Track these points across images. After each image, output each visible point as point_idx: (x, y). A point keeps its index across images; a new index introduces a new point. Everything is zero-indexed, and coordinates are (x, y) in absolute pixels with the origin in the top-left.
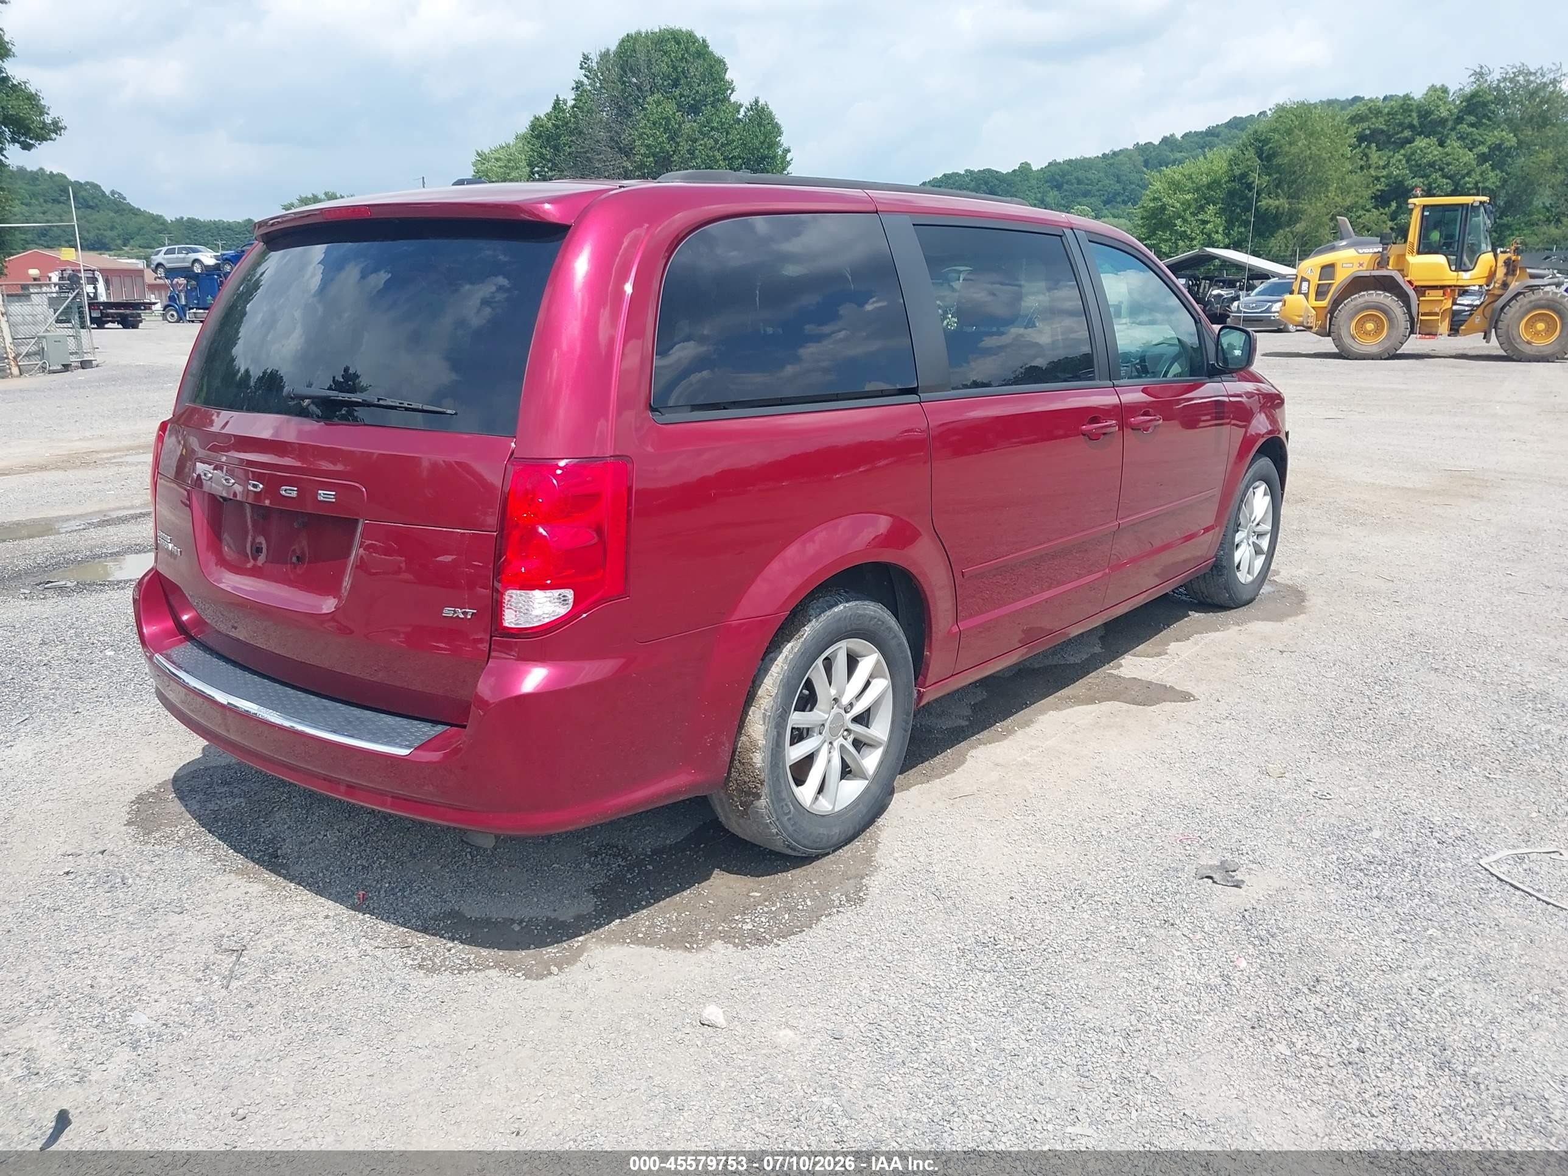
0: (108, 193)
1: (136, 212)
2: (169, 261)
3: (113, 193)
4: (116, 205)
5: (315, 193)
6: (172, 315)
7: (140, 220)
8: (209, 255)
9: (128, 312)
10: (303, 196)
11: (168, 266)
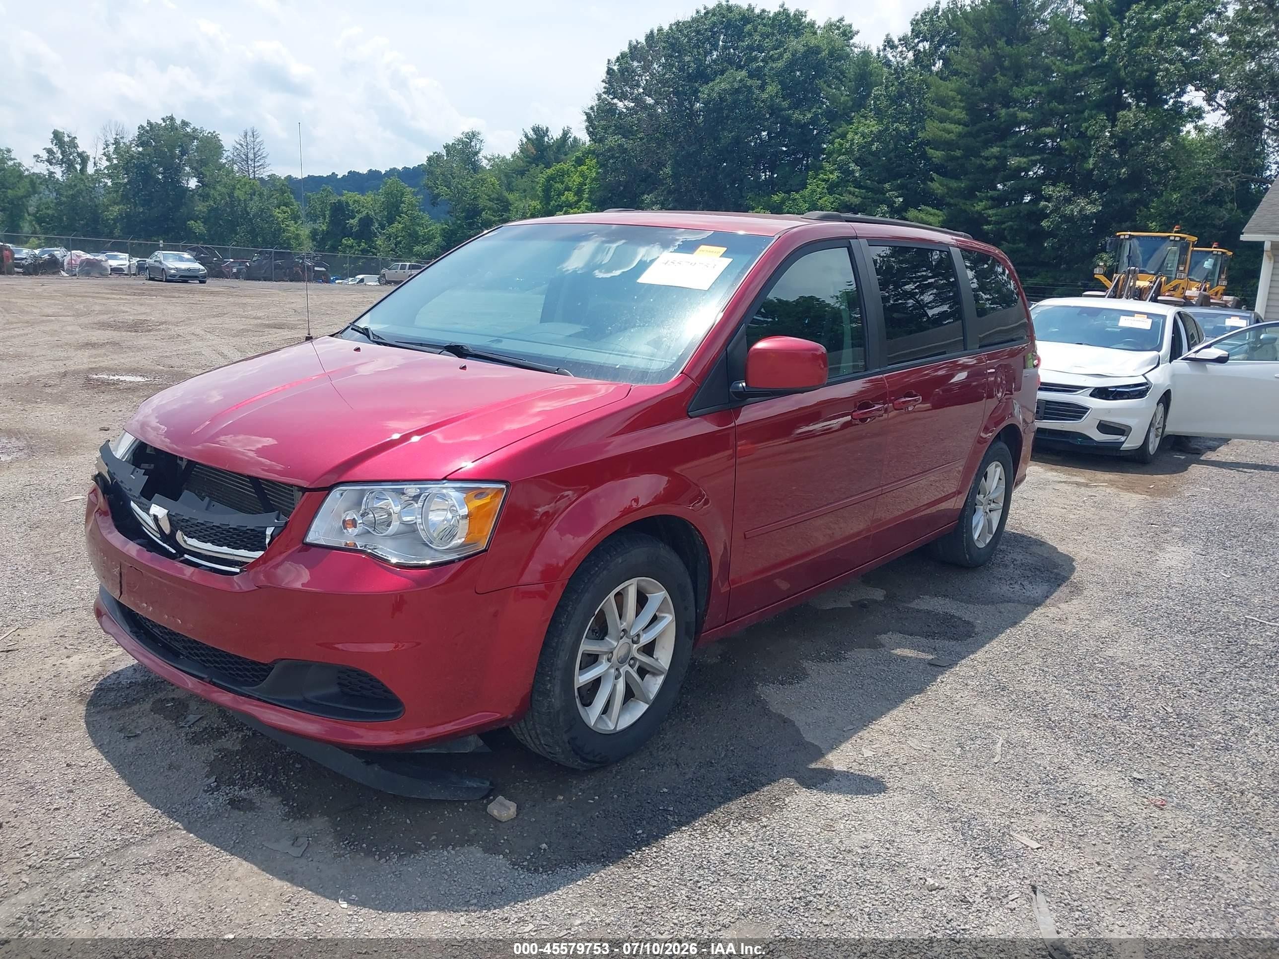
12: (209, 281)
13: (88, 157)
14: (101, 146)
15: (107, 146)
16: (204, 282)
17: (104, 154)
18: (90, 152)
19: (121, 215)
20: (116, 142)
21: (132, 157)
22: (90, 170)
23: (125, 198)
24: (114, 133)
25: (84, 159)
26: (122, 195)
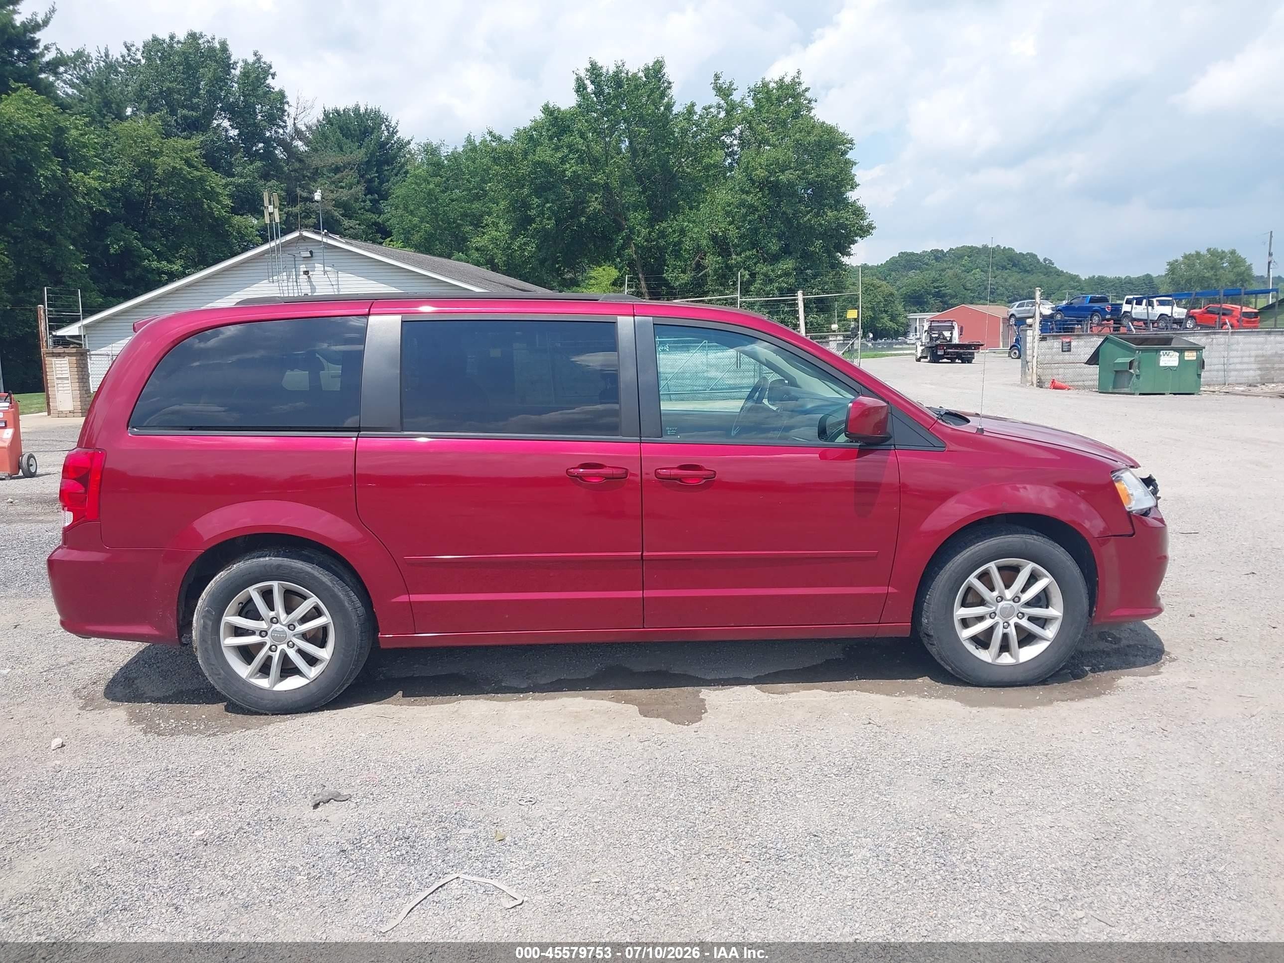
0: (1041, 260)
1: (1059, 273)
2: (1019, 312)
3: (1045, 260)
4: (1046, 269)
5: (1198, 250)
6: (1015, 353)
7: (1061, 279)
8: (1047, 307)
9: (962, 351)
10: (1188, 253)
11: (1018, 316)
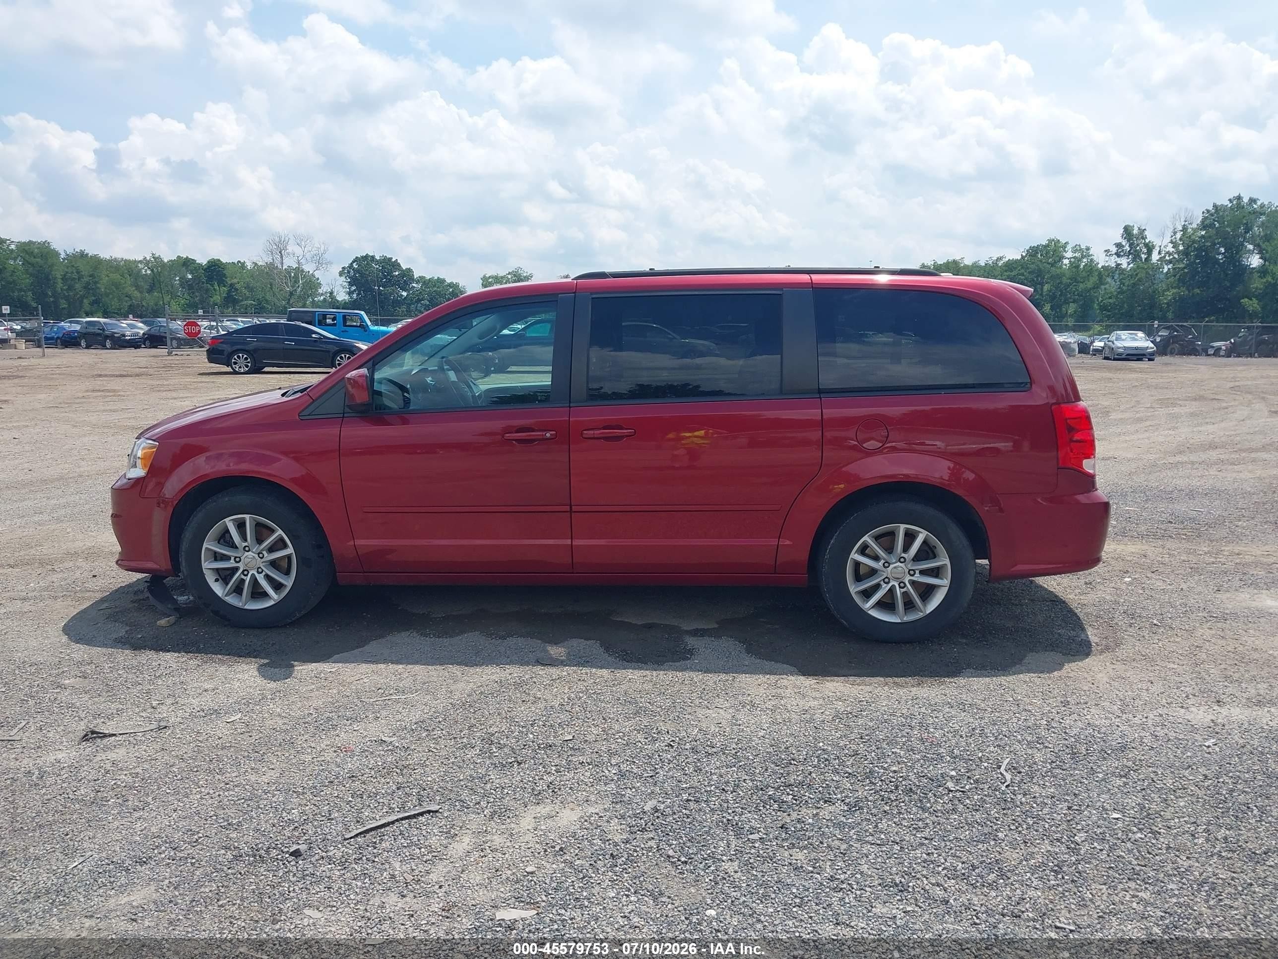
12: (1158, 359)
13: (1153, 247)
14: (1169, 234)
15: (1175, 233)
16: (1153, 360)
17: (1171, 242)
18: (1157, 242)
19: (1174, 299)
20: (1184, 229)
21: (1194, 242)
22: (1155, 257)
23: (1182, 281)
24: (1183, 220)
25: (1150, 248)
26: (1179, 279)
